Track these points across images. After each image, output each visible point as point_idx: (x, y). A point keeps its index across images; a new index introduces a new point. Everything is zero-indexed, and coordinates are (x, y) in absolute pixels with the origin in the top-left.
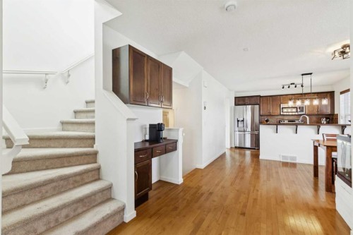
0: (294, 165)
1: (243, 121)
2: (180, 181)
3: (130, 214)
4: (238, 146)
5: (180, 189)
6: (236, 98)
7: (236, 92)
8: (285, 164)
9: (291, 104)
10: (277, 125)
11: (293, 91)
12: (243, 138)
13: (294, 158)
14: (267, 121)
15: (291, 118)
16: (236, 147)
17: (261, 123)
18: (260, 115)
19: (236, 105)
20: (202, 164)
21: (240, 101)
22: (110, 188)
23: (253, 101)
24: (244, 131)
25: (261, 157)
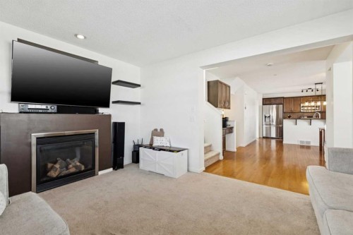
0: (308, 147)
1: (269, 117)
2: (235, 150)
3: (221, 157)
4: (264, 135)
5: (235, 154)
6: (263, 99)
7: (263, 94)
8: (302, 147)
9: (307, 104)
10: (296, 119)
11: (310, 93)
12: (269, 130)
13: (309, 142)
14: (289, 117)
15: (310, 115)
16: (263, 137)
17: (284, 118)
18: (284, 112)
19: (263, 104)
20: (244, 144)
21: (267, 101)
22: (210, 146)
23: (278, 101)
24: (270, 125)
25: (284, 142)
